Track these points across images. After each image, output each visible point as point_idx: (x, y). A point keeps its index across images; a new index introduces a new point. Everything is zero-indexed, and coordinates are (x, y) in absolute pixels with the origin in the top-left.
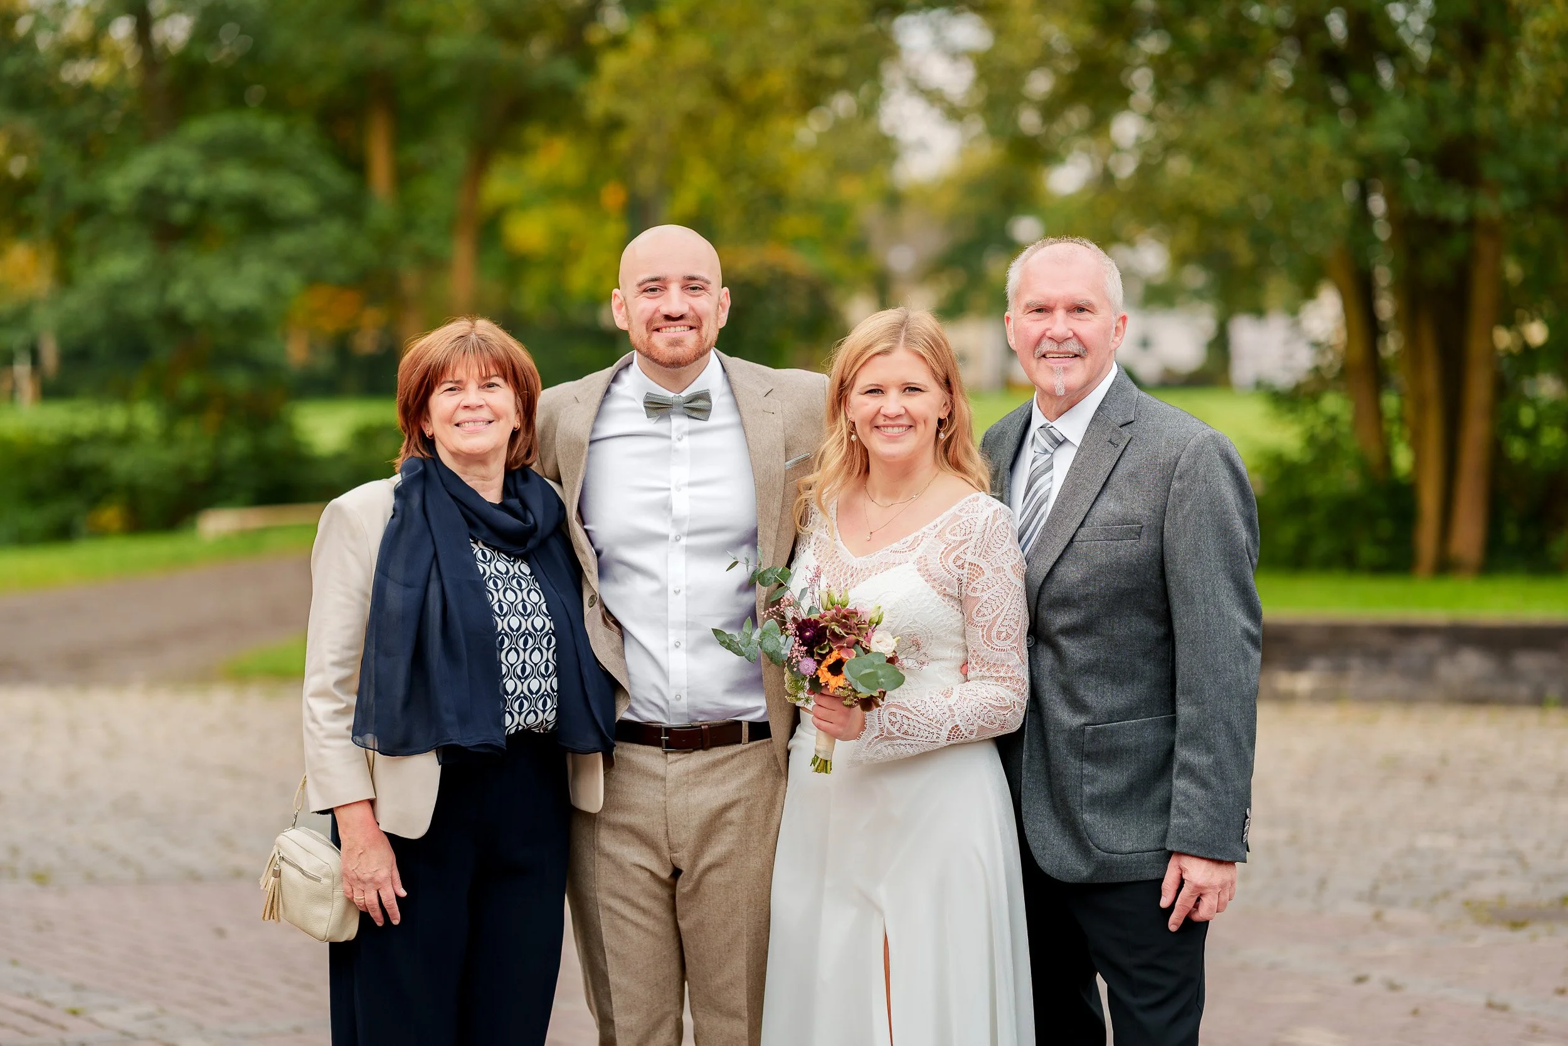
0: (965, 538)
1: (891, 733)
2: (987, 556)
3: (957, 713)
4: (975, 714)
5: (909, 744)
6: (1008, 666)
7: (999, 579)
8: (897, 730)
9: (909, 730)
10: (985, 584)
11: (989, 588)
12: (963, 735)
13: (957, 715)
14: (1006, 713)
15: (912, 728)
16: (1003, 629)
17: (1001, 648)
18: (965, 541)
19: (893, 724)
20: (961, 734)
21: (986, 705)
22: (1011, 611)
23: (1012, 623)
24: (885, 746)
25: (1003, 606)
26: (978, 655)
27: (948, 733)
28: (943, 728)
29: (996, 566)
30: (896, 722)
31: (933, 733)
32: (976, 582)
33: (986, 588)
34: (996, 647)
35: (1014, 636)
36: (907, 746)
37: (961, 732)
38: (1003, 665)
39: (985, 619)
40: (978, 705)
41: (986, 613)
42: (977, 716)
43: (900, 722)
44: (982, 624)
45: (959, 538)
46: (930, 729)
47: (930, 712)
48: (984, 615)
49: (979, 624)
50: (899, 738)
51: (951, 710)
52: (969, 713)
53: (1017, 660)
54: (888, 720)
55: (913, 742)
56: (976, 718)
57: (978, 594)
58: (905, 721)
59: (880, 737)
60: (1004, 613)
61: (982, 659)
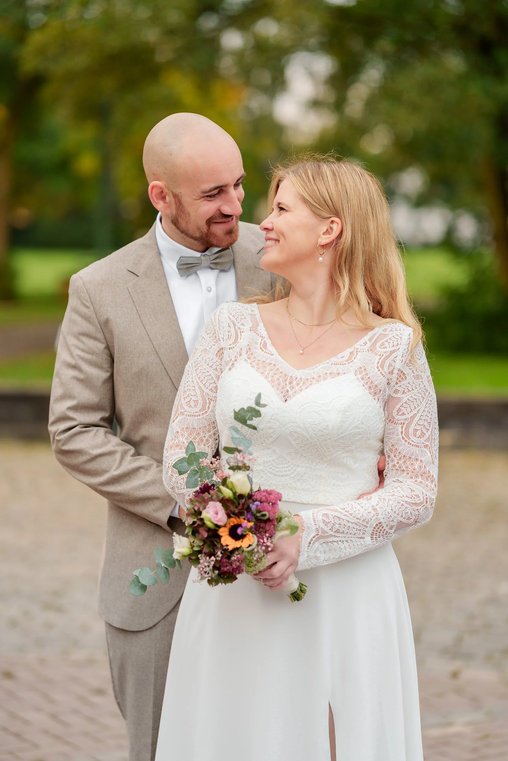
0: (393, 348)
1: (324, 532)
2: (410, 364)
3: (380, 511)
4: (395, 512)
5: (340, 541)
6: (421, 461)
7: (418, 385)
8: (330, 529)
9: (340, 529)
10: (406, 388)
11: (409, 391)
12: (384, 530)
13: (380, 513)
14: (419, 508)
15: (342, 526)
16: (418, 427)
17: (416, 444)
18: (394, 351)
19: (326, 523)
20: (383, 529)
21: (402, 503)
22: (425, 413)
23: (426, 424)
24: (321, 544)
25: (419, 407)
26: (396, 449)
27: (372, 529)
28: (368, 525)
29: (416, 374)
30: (329, 522)
31: (360, 530)
32: (398, 385)
33: (406, 391)
34: (412, 443)
35: (428, 434)
36: (339, 542)
37: (383, 527)
38: (417, 460)
39: (404, 417)
40: (396, 504)
41: (406, 412)
42: (397, 513)
43: (333, 522)
44: (402, 422)
45: (389, 349)
46: (357, 527)
47: (357, 512)
48: (403, 414)
49: (399, 422)
50: (331, 536)
51: (375, 510)
52: (390, 511)
53: (429, 457)
54: (322, 521)
55: (343, 539)
56: (396, 515)
57: (399, 395)
58: (337, 521)
59: (317, 536)
60: (420, 414)
61: (400, 453)
